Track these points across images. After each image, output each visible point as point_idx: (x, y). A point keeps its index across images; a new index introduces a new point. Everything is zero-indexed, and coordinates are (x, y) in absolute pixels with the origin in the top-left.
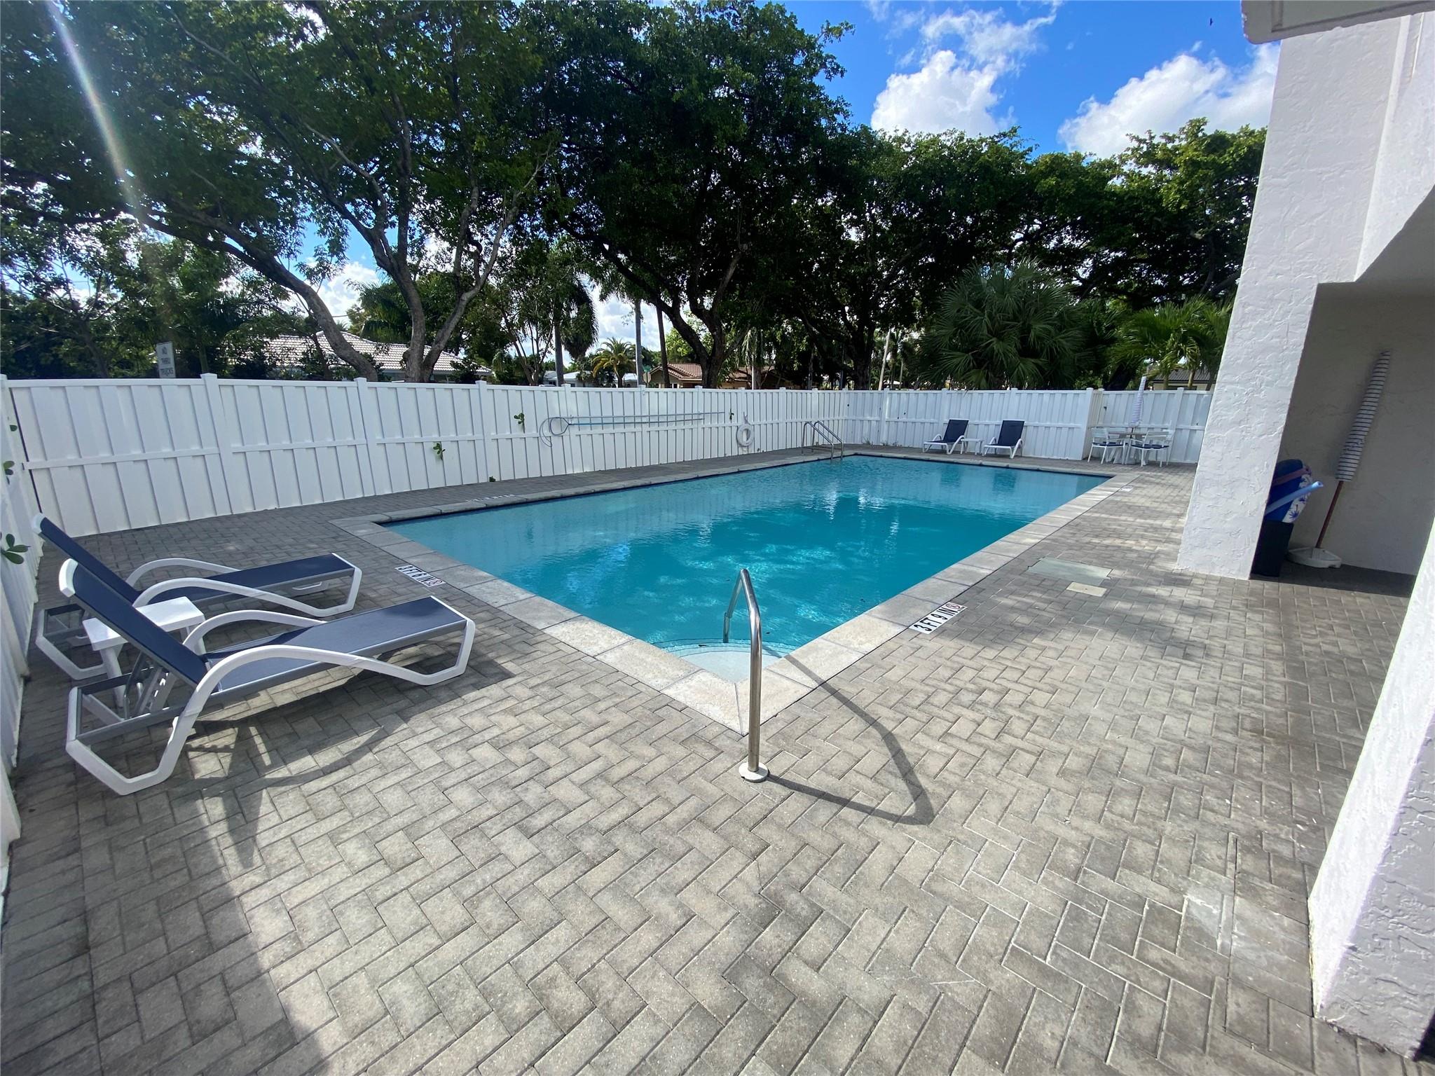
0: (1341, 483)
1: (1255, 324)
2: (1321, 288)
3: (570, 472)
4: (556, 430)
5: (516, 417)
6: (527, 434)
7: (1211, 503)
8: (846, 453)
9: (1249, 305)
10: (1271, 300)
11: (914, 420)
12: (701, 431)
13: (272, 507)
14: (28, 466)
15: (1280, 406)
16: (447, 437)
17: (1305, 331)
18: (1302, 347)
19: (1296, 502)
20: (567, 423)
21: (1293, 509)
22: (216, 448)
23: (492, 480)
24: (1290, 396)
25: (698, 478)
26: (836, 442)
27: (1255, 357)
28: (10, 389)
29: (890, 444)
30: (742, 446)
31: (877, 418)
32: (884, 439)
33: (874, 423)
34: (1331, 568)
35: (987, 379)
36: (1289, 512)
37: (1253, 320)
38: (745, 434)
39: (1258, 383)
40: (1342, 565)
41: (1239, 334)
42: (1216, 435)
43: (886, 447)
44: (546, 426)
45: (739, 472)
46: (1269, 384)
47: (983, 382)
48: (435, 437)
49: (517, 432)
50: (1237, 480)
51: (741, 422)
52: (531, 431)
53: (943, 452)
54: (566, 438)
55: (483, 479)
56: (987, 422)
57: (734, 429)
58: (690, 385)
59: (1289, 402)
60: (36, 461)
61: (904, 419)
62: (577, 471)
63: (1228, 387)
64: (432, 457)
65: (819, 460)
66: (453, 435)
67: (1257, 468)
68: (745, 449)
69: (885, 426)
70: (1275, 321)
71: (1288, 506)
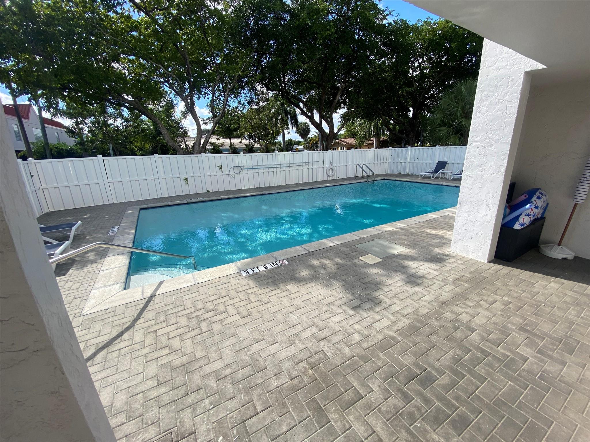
0: (576, 205)
1: (488, 103)
2: (527, 73)
3: (243, 188)
4: (236, 171)
5: (218, 167)
6: (224, 173)
7: (467, 214)
8: (376, 179)
9: (484, 91)
10: (497, 86)
11: (422, 161)
12: (307, 170)
13: (124, 201)
14: (41, 188)
15: (503, 155)
16: (189, 176)
17: (518, 104)
18: (516, 116)
19: (523, 216)
20: (241, 168)
21: (521, 220)
22: (102, 181)
23: (208, 191)
24: (509, 149)
25: (290, 191)
26: (371, 173)
27: (488, 124)
28: (35, 163)
29: (410, 174)
30: (329, 176)
31: (404, 161)
32: (407, 171)
33: (403, 163)
34: (564, 259)
35: (460, 140)
36: (517, 223)
37: (487, 100)
38: (331, 170)
39: (491, 140)
40: (575, 257)
41: (479, 110)
42: (469, 173)
43: (408, 175)
44: (232, 170)
45: (313, 188)
46: (497, 141)
47: (458, 142)
48: (185, 175)
49: (219, 172)
50: (480, 201)
51: (329, 165)
52: (225, 172)
53: (429, 178)
54: (241, 174)
55: (205, 191)
56: (459, 162)
57: (325, 169)
58: (349, 148)
59: (508, 152)
60: (44, 186)
61: (417, 161)
62: (246, 188)
63: (474, 144)
64: (184, 183)
65: (360, 182)
66: (192, 174)
67: (490, 194)
68: (331, 177)
69: (408, 165)
70: (499, 100)
71: (517, 218)
